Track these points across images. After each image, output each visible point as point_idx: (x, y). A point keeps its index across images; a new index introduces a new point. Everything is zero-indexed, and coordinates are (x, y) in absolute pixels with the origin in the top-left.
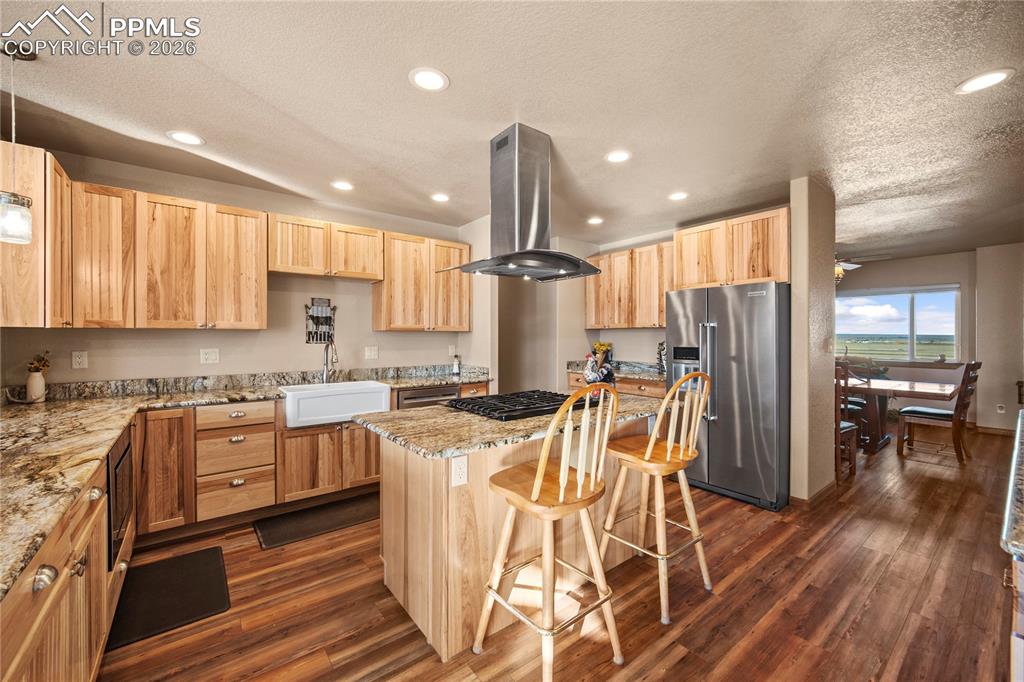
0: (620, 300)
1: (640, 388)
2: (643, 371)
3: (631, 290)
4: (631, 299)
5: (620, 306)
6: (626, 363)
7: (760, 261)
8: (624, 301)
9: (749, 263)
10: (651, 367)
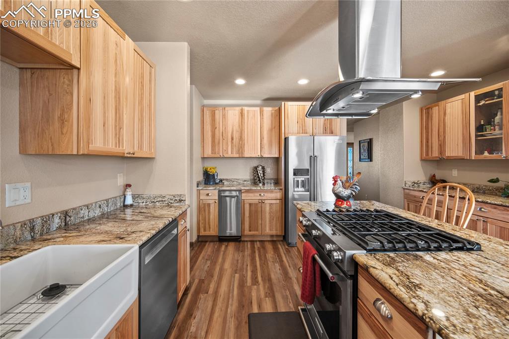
0: (232, 139)
1: (260, 195)
2: (239, 184)
3: (241, 133)
4: (241, 138)
5: (232, 143)
6: (227, 180)
7: (329, 126)
8: (236, 140)
9: (323, 127)
10: (245, 181)
